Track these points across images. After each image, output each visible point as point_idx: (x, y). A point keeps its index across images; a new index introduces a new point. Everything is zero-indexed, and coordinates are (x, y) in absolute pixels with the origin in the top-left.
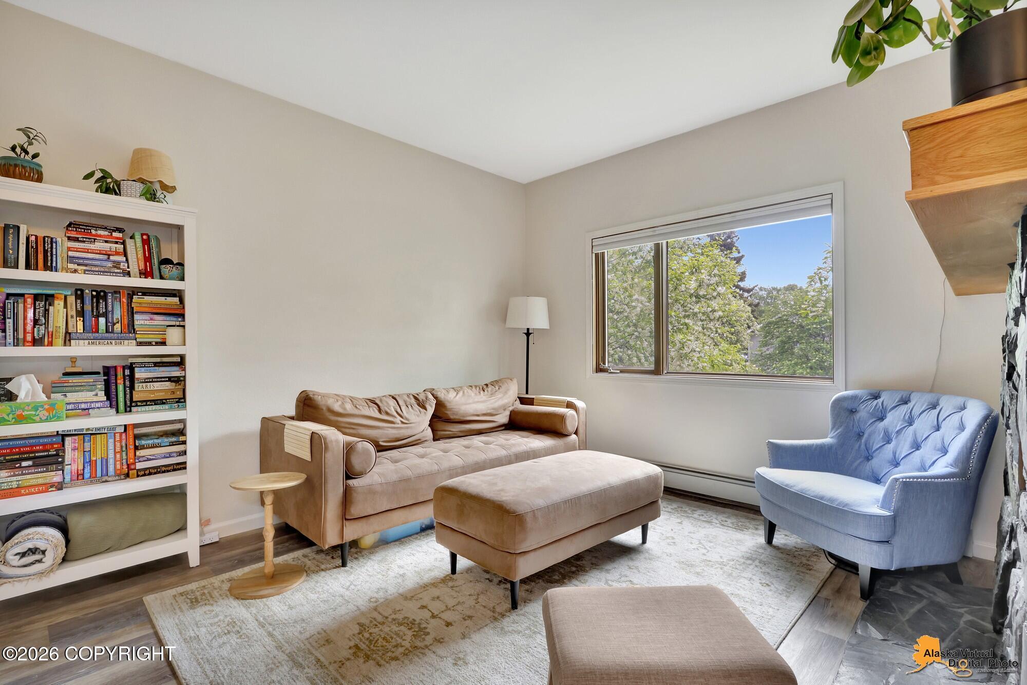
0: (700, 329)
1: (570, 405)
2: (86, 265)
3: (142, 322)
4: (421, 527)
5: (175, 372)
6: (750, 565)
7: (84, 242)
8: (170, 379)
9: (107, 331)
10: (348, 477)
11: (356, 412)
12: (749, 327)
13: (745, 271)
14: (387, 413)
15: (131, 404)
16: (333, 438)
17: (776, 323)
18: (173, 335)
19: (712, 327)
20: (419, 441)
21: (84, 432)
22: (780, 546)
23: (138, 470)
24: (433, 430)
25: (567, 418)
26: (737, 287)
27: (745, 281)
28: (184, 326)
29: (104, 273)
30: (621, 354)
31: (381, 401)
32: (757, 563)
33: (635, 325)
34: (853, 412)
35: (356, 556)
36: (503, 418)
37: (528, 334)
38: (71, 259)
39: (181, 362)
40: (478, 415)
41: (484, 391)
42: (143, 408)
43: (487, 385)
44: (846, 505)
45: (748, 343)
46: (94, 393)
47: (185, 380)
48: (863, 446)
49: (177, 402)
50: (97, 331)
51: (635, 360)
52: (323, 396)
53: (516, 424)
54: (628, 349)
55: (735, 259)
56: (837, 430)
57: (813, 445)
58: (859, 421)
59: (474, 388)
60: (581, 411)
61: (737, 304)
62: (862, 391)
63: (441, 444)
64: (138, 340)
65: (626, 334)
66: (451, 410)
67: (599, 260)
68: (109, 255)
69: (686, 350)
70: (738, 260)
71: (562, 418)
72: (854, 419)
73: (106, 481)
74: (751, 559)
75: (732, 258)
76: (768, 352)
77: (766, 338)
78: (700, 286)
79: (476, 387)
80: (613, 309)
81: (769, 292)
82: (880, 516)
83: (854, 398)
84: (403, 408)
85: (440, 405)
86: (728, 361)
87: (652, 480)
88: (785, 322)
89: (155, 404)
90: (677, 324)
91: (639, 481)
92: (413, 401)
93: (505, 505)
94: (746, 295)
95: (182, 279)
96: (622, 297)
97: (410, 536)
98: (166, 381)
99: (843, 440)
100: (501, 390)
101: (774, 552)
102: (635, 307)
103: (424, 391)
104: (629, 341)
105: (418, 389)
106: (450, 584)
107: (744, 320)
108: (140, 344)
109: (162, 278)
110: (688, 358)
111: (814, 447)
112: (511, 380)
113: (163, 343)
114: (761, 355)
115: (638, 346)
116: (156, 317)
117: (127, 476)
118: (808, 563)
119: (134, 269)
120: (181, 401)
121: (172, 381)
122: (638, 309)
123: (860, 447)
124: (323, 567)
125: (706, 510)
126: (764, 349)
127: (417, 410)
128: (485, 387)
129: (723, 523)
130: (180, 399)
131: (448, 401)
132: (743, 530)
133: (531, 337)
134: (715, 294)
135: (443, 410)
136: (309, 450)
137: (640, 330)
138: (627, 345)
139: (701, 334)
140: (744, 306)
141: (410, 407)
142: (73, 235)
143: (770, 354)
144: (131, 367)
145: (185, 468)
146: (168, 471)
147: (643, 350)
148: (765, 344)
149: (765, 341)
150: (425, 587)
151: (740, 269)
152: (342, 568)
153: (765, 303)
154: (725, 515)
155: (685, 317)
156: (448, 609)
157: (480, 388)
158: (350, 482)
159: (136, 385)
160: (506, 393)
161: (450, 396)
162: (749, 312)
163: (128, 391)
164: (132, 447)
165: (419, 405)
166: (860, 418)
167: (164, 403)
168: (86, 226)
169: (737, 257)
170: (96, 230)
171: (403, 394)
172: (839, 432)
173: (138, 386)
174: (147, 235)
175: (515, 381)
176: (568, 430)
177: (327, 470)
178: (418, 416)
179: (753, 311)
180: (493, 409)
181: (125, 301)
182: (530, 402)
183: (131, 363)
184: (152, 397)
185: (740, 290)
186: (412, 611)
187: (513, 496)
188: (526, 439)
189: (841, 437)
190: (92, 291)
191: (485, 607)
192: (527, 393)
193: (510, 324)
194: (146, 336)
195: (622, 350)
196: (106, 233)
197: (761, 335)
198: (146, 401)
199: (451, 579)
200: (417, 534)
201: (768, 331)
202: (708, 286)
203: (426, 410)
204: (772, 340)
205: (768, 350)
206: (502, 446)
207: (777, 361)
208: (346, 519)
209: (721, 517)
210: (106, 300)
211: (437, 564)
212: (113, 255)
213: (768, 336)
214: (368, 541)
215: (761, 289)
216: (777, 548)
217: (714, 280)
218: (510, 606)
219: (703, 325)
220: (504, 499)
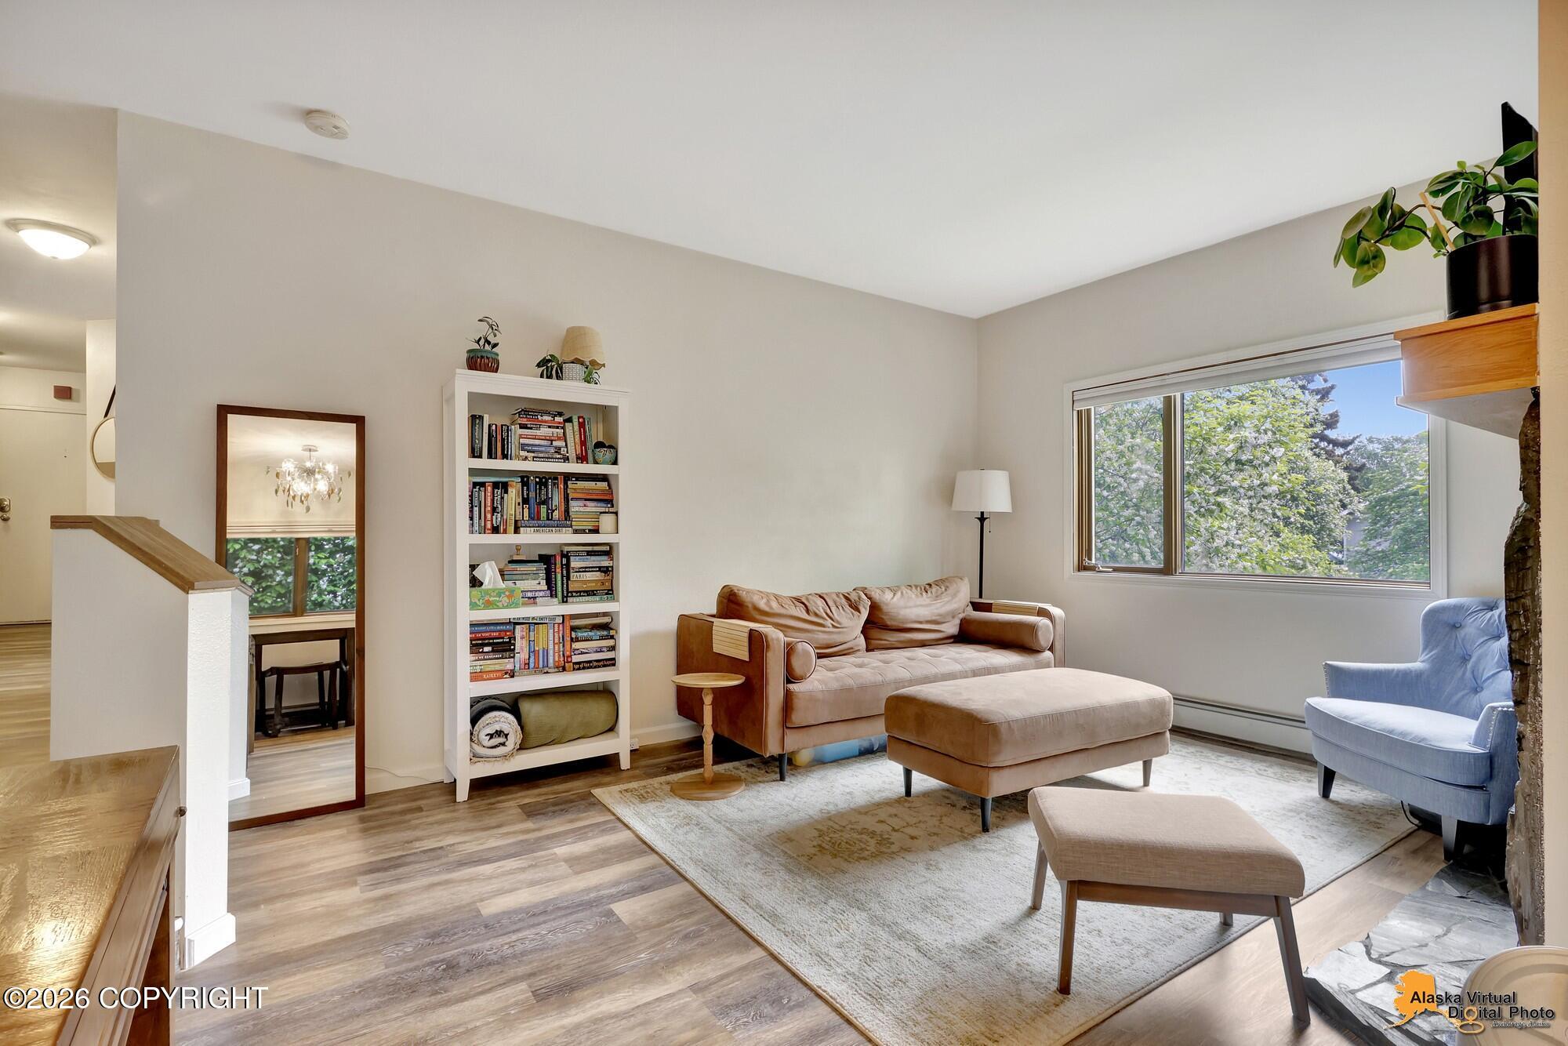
0: (1246, 511)
1: (1042, 613)
2: (533, 452)
3: (577, 509)
4: (860, 750)
5: (605, 562)
6: (1292, 817)
7: (531, 428)
8: (600, 569)
9: (548, 519)
10: (789, 682)
11: (783, 611)
12: (1344, 506)
13: (1337, 412)
14: (816, 615)
15: (567, 594)
16: (774, 636)
17: (1395, 499)
18: (606, 522)
19: (1266, 508)
20: (851, 650)
21: (530, 621)
22: (1341, 801)
23: (574, 663)
24: (866, 639)
25: (1039, 629)
26: (1323, 438)
27: (1336, 428)
28: (616, 513)
29: (548, 459)
30: (1114, 548)
31: (807, 599)
32: (1303, 815)
33: (1137, 507)
34: (1455, 627)
35: (792, 772)
36: (952, 628)
37: (982, 519)
38: (523, 447)
39: (609, 551)
40: (921, 623)
41: (927, 592)
42: (578, 599)
43: (930, 585)
44: (1424, 739)
45: (1341, 531)
46: (537, 582)
47: (612, 571)
48: (1468, 674)
49: (607, 594)
50: (539, 519)
51: (1136, 557)
52: (748, 592)
53: (968, 635)
54: (1125, 540)
55: (1318, 392)
56: (1430, 652)
57: (1393, 670)
58: (1463, 640)
59: (914, 588)
60: (1057, 621)
61: (1322, 467)
62: (1470, 599)
63: (877, 654)
64: (574, 527)
65: (1122, 519)
66: (887, 614)
67: (1083, 419)
68: (552, 441)
69: (1218, 543)
70: (1324, 394)
71: (1032, 628)
72: (1456, 637)
73: (547, 673)
74: (1295, 811)
75: (1313, 391)
76: (1379, 548)
77: (1376, 524)
78: (1241, 447)
79: (916, 587)
80: (1102, 482)
81: (1388, 447)
82: (1469, 753)
83: (1457, 609)
84: (834, 609)
85: (874, 607)
86: (1298, 561)
87: (1158, 706)
88: (1412, 497)
89: (588, 595)
90: (1204, 504)
91: (1138, 703)
92: (844, 601)
93: (975, 714)
94: (1339, 451)
95: (615, 462)
96: (1116, 464)
97: (848, 758)
98: (597, 571)
99: (1439, 666)
100: (949, 592)
101: (1332, 806)
102: (1136, 480)
103: (854, 590)
104: (1126, 530)
105: (847, 588)
106: (906, 804)
107: (1333, 494)
108: (576, 532)
109: (596, 462)
110: (1220, 555)
111: (1395, 672)
112: (961, 579)
113: (596, 531)
114: (1366, 553)
115: (1140, 536)
116: (588, 503)
117: (564, 669)
118: (1378, 821)
119: (572, 455)
120: (610, 592)
121: (602, 572)
122: (1141, 484)
123: (1464, 674)
124: (759, 779)
125: (1237, 757)
126: (1373, 543)
127: (849, 611)
128: (927, 587)
129: (1260, 772)
130: (609, 590)
131: (884, 603)
132: (1288, 782)
133: (986, 523)
134: (1267, 459)
135: (877, 613)
136: (747, 649)
137: (1143, 513)
138: (1123, 535)
139: (1248, 518)
140: (1333, 471)
141: (840, 608)
142: (524, 421)
143: (1383, 551)
144: (566, 556)
145: (614, 665)
146: (599, 667)
147: (1149, 542)
148: (1373, 535)
149: (1372, 529)
150: (879, 805)
151: (1326, 410)
152: (782, 782)
153: (1378, 463)
154: (1265, 764)
155: (1218, 494)
156: (908, 825)
157: (921, 588)
158: (791, 686)
159: (572, 575)
160: (954, 595)
161: (886, 597)
162: (1343, 480)
163: (565, 581)
164: (569, 639)
165: (850, 606)
166: (1465, 636)
167: (595, 595)
168: (534, 412)
169: (1323, 389)
170: (542, 416)
171: (831, 593)
172: (1434, 654)
173: (574, 576)
174: (582, 417)
175: (966, 580)
176: (1041, 645)
177: (768, 671)
178: (851, 619)
179: (1351, 479)
180: (940, 615)
181: (562, 487)
182: (988, 608)
183: (567, 552)
184: (585, 587)
185: (1329, 444)
186: (870, 823)
187: (983, 705)
188: (985, 654)
189: (1436, 660)
190: (536, 477)
191: (951, 827)
192: (981, 597)
193: (959, 504)
194: (581, 524)
195: (1115, 542)
196: (550, 418)
197: (1366, 519)
198: (580, 592)
199: (906, 801)
200: (856, 757)
201: (1379, 512)
202: (1255, 447)
203: (860, 612)
204: (1387, 528)
205: (1379, 544)
206: (956, 660)
207: (1396, 564)
208: (787, 728)
209: (1258, 766)
210: (546, 487)
211: (887, 786)
212: (555, 440)
213: (1379, 521)
214: (804, 757)
215: (1370, 441)
216: (1336, 803)
217: (1265, 438)
218: (981, 829)
219: (1251, 504)
220: (973, 707)
